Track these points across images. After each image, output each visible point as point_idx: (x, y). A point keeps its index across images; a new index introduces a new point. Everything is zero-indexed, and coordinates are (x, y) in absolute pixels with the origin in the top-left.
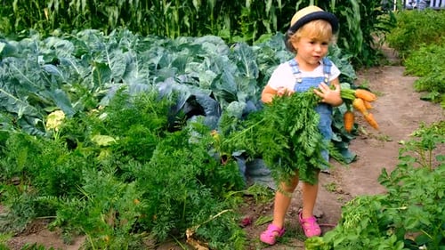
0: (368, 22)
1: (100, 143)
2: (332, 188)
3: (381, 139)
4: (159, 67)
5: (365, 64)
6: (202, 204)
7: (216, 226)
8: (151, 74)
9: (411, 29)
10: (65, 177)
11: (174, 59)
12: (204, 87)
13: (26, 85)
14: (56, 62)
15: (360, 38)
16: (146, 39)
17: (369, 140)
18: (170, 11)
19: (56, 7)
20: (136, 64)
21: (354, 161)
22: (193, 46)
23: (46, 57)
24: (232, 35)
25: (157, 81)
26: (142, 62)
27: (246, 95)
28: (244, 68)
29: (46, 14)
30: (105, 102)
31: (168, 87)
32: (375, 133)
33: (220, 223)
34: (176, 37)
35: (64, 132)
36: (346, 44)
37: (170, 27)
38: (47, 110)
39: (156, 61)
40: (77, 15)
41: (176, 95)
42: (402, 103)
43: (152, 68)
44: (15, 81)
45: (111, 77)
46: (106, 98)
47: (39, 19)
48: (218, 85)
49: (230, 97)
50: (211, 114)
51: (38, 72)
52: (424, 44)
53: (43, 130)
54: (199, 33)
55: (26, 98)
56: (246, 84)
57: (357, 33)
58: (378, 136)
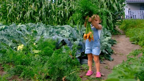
0: (114, 21)
1: (35, 52)
2: (106, 68)
3: (120, 55)
4: (52, 33)
5: (114, 34)
6: (67, 70)
7: (72, 76)
8: (50, 34)
9: (127, 24)
10: (24, 61)
11: (56, 31)
12: (66, 37)
13: (12, 37)
14: (21, 31)
15: (112, 25)
16: (47, 26)
17: (117, 55)
18: (55, 18)
19: (20, 16)
20: (45, 31)
21: (113, 60)
22: (62, 28)
23: (17, 29)
24: (73, 25)
25: (52, 36)
26: (47, 30)
27: (79, 39)
28: (78, 32)
29: (17, 18)
30: (36, 42)
31: (55, 37)
32: (118, 53)
33: (73, 75)
34: (56, 25)
35: (24, 50)
36: (108, 27)
37: (55, 23)
38: (18, 44)
39: (51, 31)
40: (26, 19)
41: (58, 40)
42: (126, 45)
43: (50, 33)
44: (9, 36)
45: (38, 35)
46: (36, 41)
47: (15, 20)
48: (71, 36)
49: (75, 40)
50: (68, 45)
51: (16, 33)
52: (132, 28)
53: (16, 50)
54: (63, 24)
55: (12, 40)
56: (79, 36)
57: (112, 24)
58: (119, 53)
